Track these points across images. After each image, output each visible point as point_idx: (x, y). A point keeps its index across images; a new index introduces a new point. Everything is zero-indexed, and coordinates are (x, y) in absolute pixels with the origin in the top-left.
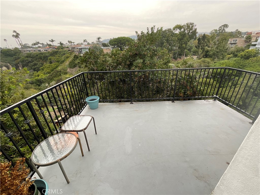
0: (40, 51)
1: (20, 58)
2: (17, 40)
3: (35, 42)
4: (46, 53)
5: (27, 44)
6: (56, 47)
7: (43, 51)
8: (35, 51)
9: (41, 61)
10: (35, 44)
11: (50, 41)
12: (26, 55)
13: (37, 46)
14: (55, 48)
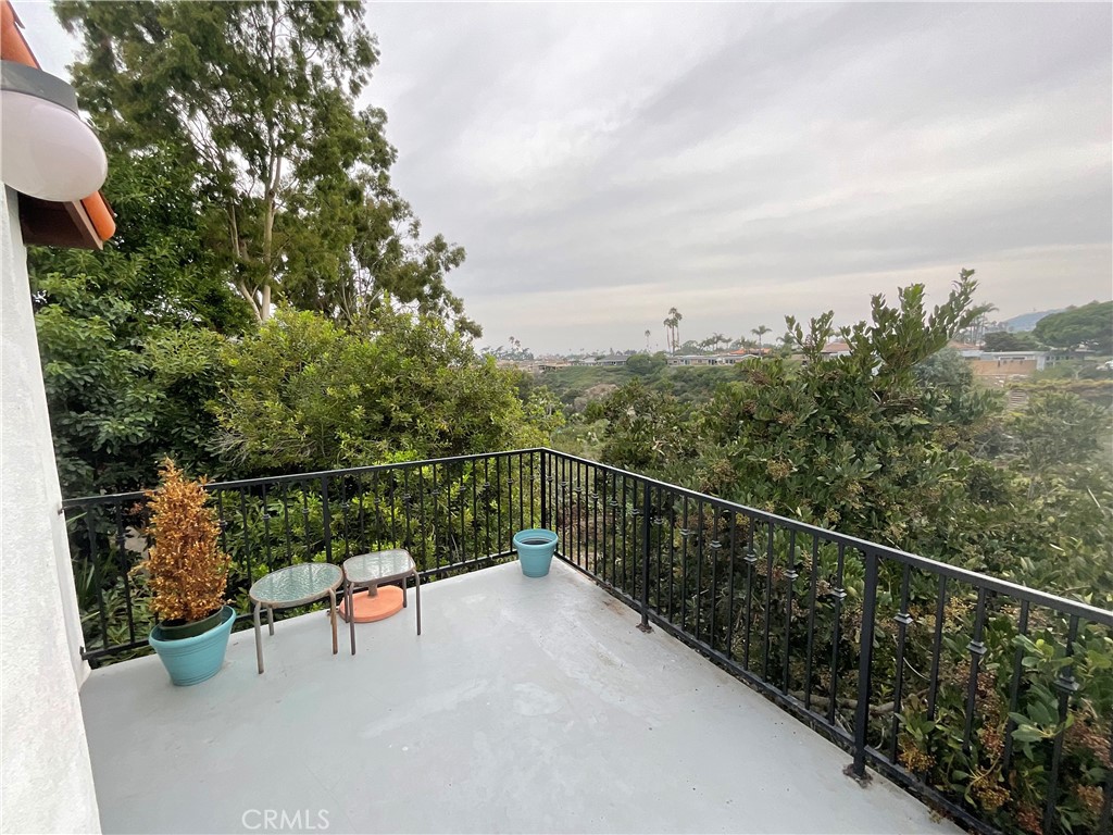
0: (714, 362)
1: (658, 380)
2: (670, 330)
3: (710, 337)
4: (727, 369)
5: (693, 342)
6: (766, 351)
7: (721, 362)
8: (700, 361)
9: (705, 392)
10: (708, 343)
11: (754, 331)
12: (674, 372)
13: (711, 348)
14: (763, 354)
